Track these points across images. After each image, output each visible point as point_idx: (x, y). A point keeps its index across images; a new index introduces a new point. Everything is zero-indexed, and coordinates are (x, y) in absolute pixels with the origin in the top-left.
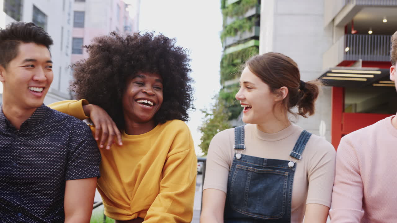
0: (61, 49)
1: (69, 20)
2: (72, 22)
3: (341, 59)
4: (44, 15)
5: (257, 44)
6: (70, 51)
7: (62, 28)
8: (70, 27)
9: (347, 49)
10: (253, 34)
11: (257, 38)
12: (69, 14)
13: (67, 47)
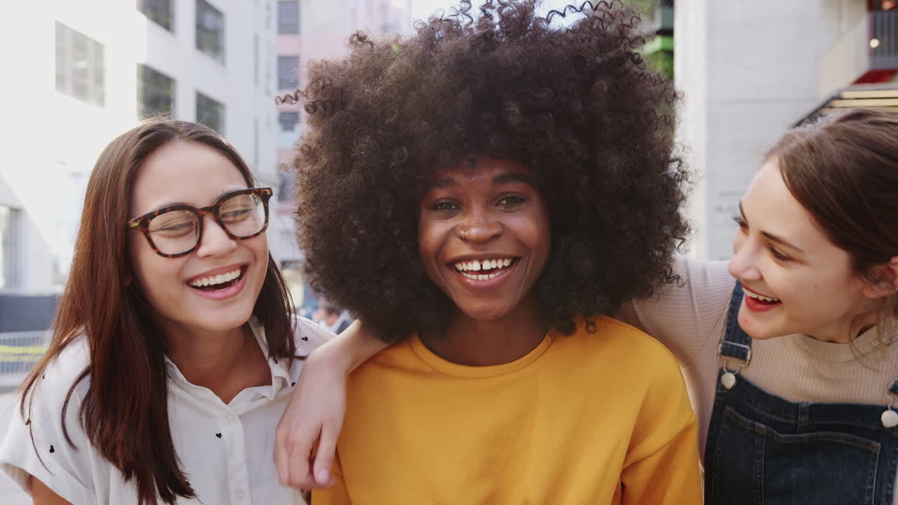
0: (256, 81)
1: (268, 20)
2: (274, 23)
3: (864, 67)
4: (218, 13)
5: (668, 46)
6: (274, 83)
7: (256, 38)
8: (270, 34)
9: (875, 43)
10: (657, 25)
11: (667, 32)
12: (268, 8)
13: (268, 76)
